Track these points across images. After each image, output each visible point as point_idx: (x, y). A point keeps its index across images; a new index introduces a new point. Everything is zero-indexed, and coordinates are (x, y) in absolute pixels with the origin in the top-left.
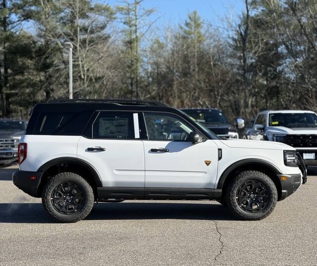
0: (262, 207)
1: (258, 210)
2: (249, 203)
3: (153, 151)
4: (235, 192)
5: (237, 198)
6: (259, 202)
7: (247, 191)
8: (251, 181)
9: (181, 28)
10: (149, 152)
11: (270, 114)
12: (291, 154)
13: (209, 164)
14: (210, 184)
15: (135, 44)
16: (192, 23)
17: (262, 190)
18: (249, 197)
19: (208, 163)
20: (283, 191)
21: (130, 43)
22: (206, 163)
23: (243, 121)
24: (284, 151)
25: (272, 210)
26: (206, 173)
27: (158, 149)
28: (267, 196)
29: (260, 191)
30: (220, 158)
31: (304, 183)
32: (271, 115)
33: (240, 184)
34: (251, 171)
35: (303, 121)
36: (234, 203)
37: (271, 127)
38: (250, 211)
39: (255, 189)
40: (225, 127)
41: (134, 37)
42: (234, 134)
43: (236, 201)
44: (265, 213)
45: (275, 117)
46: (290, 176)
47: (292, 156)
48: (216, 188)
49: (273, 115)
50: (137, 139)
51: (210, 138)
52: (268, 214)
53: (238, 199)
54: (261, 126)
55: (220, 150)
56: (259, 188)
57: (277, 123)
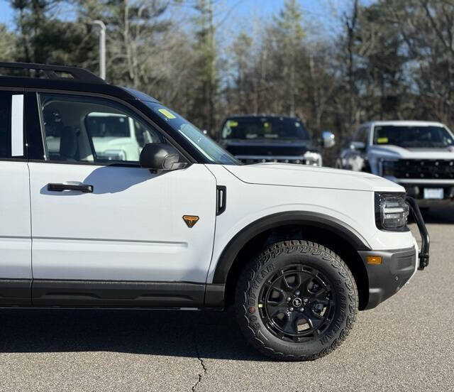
0: (321, 329)
1: (309, 335)
2: (290, 319)
3: (54, 188)
4: (257, 292)
5: (260, 306)
6: (313, 317)
7: (286, 289)
8: (295, 266)
9: (275, 19)
10: (42, 192)
11: (375, 127)
12: (394, 201)
13: (194, 222)
14: (196, 271)
15: (208, 36)
16: (289, 13)
17: (321, 286)
18: (290, 304)
19: (190, 222)
20: (372, 291)
21: (202, 35)
22: (187, 222)
23: (332, 136)
24: (376, 194)
25: (343, 335)
26: (185, 244)
27: (65, 184)
28: (332, 303)
29: (318, 289)
30: (220, 209)
31: (421, 267)
32: (377, 129)
33: (268, 274)
34: (297, 243)
35: (426, 139)
36: (252, 319)
37: (376, 146)
38: (291, 338)
39: (305, 284)
40: (297, 144)
41: (207, 26)
42: (316, 156)
43: (257, 314)
44: (327, 345)
45: (382, 132)
46: (390, 255)
47: (397, 204)
48: (210, 281)
49: (380, 128)
50: (18, 159)
51: (201, 160)
52: (335, 345)
53: (263, 308)
54: (361, 145)
55: (221, 189)
56: (315, 281)
57: (385, 140)
